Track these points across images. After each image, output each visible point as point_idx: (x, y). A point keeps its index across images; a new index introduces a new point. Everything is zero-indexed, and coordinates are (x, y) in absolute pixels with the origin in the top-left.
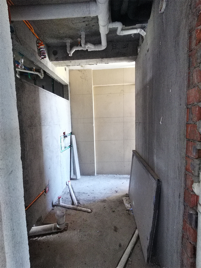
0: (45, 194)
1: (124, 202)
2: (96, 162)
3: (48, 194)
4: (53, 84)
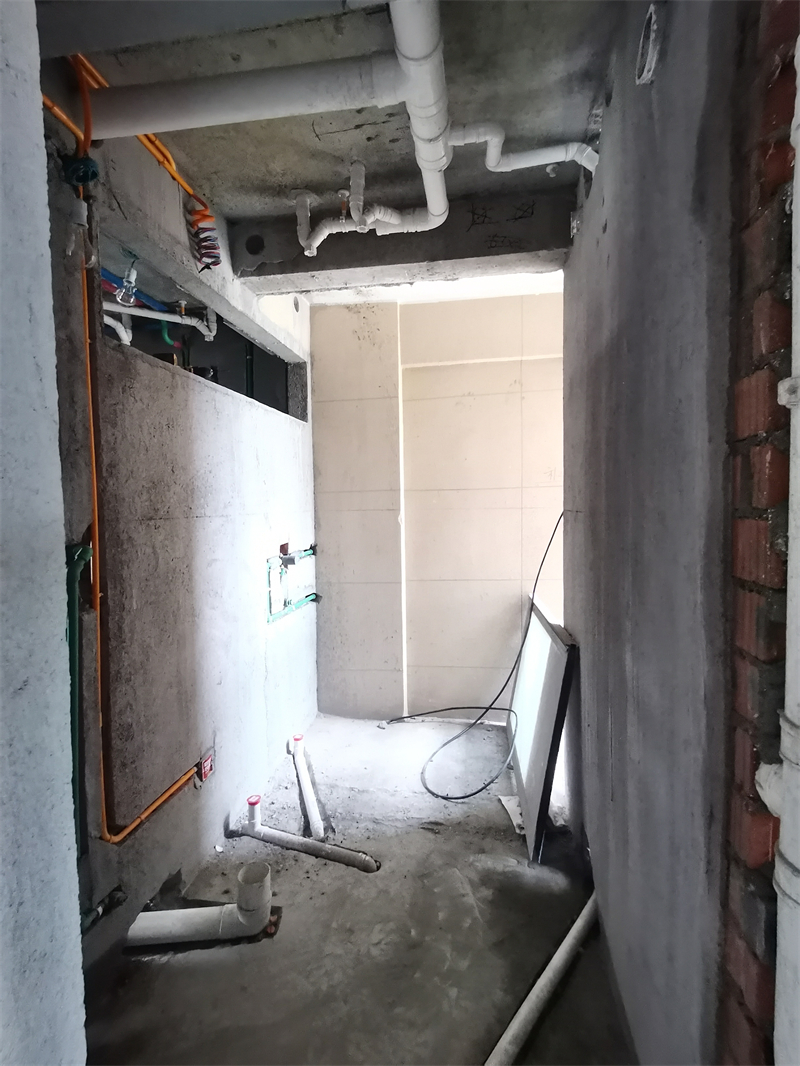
0: (198, 783)
2: (408, 666)
3: (211, 783)
4: (252, 360)
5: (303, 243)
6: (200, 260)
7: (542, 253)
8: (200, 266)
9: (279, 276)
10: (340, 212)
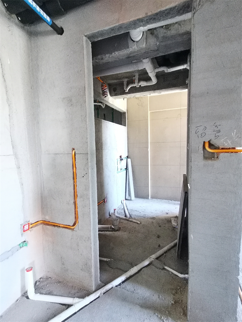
0: (104, 204)
1: (172, 222)
2: (151, 186)
3: (106, 204)
4: (113, 112)
5: (125, 89)
6: (104, 96)
7: (180, 87)
8: (104, 97)
9: (120, 96)
10: (133, 82)
